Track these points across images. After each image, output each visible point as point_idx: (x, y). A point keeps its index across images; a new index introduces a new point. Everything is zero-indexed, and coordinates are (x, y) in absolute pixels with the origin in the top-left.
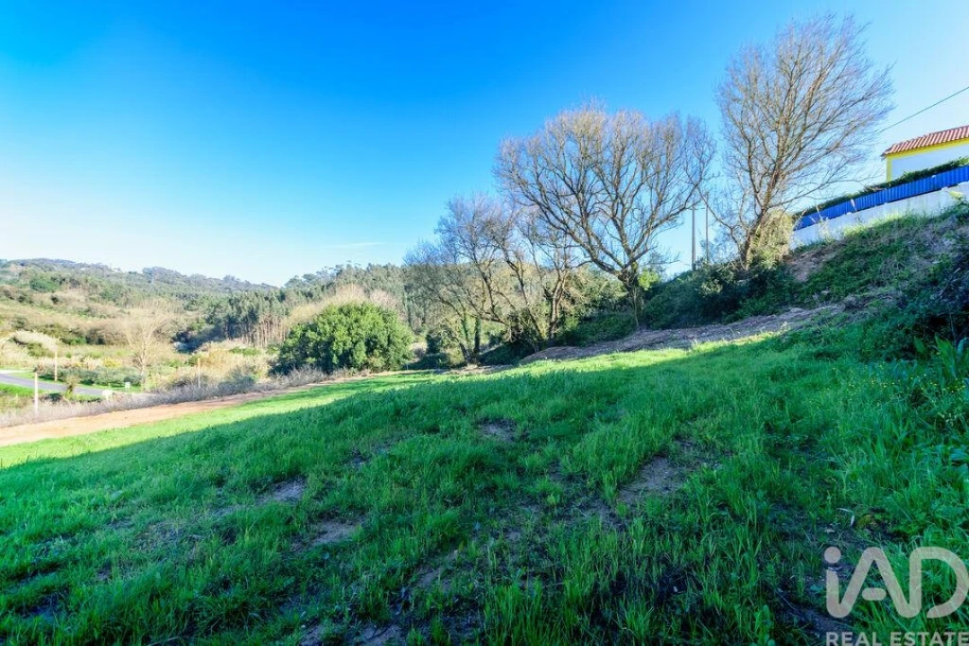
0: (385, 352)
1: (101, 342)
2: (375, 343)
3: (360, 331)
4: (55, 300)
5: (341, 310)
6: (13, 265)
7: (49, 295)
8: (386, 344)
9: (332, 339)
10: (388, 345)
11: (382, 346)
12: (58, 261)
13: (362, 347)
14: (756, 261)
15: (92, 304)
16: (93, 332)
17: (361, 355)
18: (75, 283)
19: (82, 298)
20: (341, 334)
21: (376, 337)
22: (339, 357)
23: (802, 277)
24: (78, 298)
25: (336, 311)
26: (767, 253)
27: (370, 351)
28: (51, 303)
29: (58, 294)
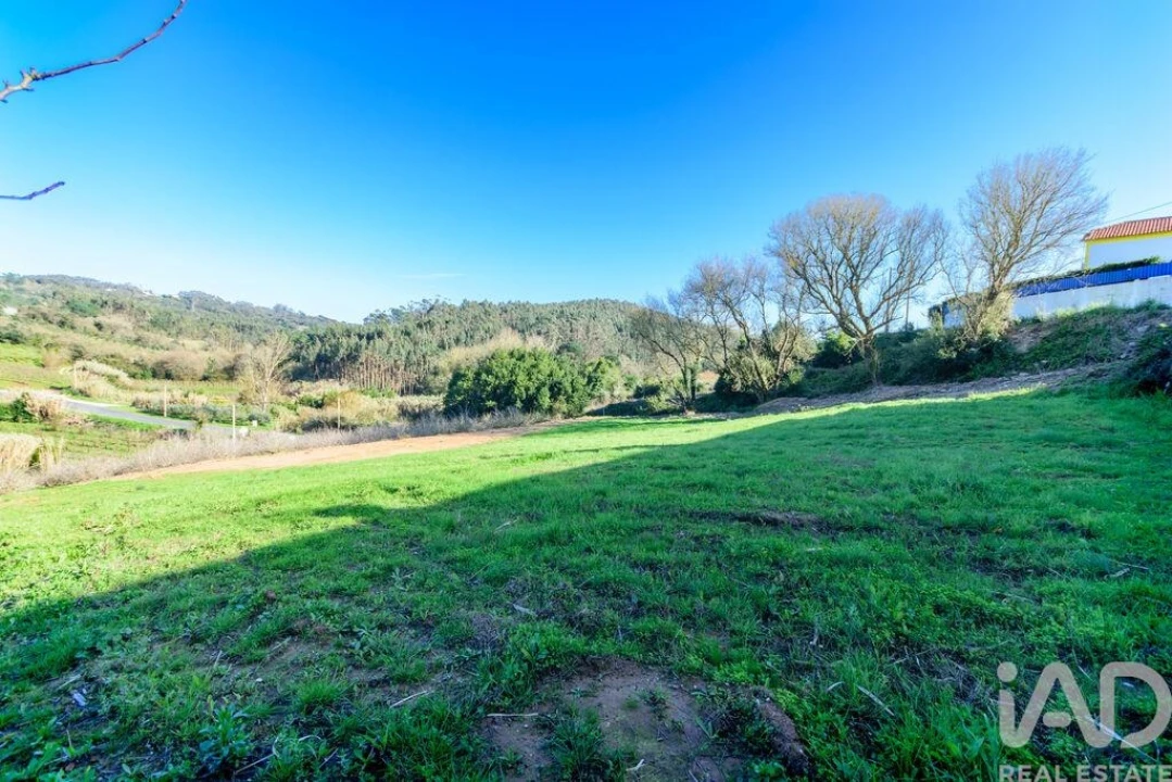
0: (569, 399)
1: (168, 376)
2: (560, 389)
3: (540, 376)
4: (99, 326)
5: (512, 354)
6: (28, 282)
7: (90, 320)
8: (570, 391)
9: (513, 383)
10: (573, 392)
11: (566, 392)
12: (78, 278)
13: (546, 391)
14: (986, 332)
15: (142, 333)
16: (161, 364)
17: (546, 401)
18: (118, 308)
19: (129, 326)
20: (522, 378)
21: (560, 383)
22: (522, 401)
23: (1023, 348)
24: (125, 324)
25: (505, 354)
26: (992, 327)
27: (554, 397)
28: (95, 330)
29: (101, 319)
